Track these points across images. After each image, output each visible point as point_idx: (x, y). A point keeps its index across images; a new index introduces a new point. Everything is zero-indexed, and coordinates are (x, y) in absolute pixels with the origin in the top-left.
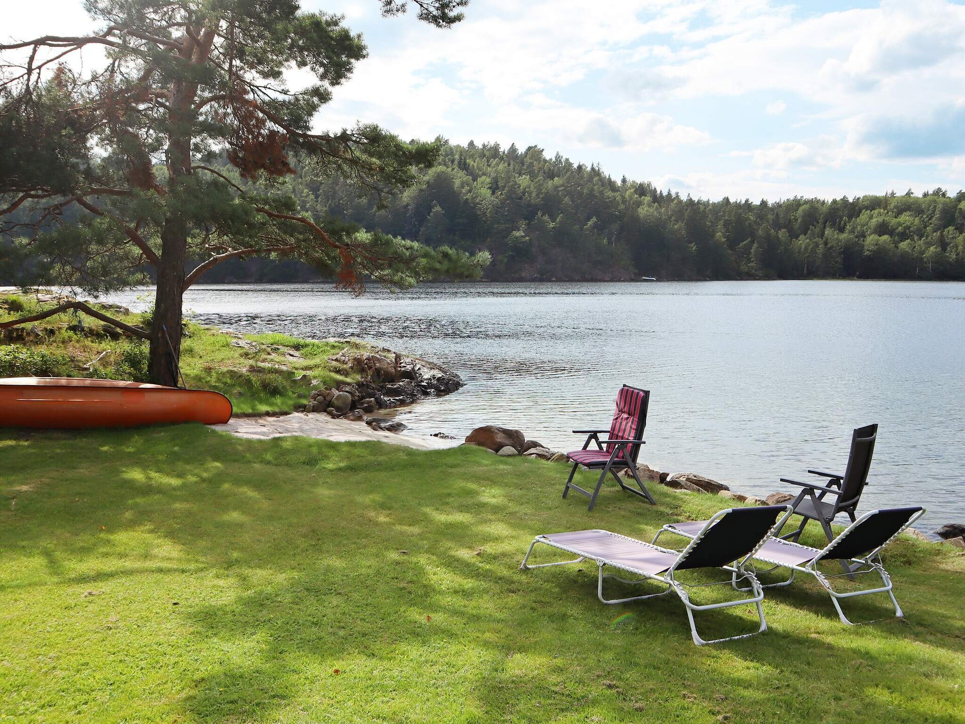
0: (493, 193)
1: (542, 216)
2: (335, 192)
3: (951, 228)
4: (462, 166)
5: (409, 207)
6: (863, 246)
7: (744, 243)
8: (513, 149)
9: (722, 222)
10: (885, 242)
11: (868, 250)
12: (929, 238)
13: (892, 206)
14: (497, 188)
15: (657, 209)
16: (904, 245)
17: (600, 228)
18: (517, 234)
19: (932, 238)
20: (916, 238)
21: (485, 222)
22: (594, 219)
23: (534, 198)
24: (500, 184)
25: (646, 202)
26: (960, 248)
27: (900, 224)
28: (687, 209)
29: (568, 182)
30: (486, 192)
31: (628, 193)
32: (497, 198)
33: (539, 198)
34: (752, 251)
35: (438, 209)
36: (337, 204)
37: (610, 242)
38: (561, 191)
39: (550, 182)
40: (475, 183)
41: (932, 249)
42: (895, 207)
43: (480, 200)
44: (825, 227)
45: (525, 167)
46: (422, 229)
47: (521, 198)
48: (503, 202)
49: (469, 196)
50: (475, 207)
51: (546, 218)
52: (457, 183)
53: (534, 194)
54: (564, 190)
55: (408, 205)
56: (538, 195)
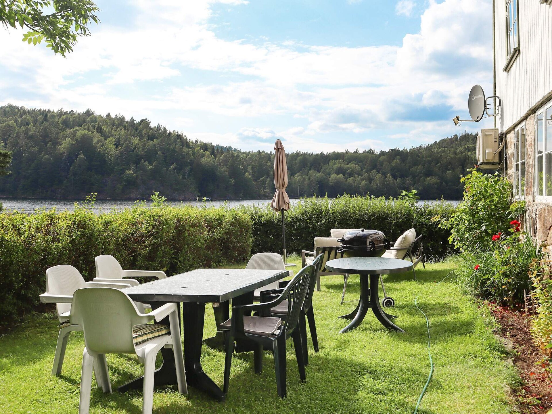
0: (117, 147)
1: (144, 162)
2: (18, 143)
3: (374, 171)
4: (99, 130)
5: (64, 154)
6: (329, 180)
7: (262, 178)
8: (132, 121)
9: (251, 166)
10: (340, 178)
11: (332, 182)
12: (363, 176)
13: (346, 157)
14: (119, 144)
15: (213, 159)
16: (350, 180)
17: (178, 169)
18: (128, 172)
19: (364, 176)
20: (356, 176)
21: (110, 164)
22: (175, 165)
23: (140, 151)
24: (121, 142)
25: (206, 155)
26: (378, 181)
27: (348, 168)
28: (230, 159)
29: (161, 143)
30: (112, 147)
31: (196, 149)
32: (118, 150)
33: (143, 151)
34: (267, 183)
35: (82, 156)
36: (18, 150)
37: (184, 178)
38: (157, 147)
39: (151, 142)
40: (106, 141)
41: (364, 182)
42: (348, 159)
43: (108, 152)
44: (310, 169)
45: (137, 133)
46: (72, 168)
47: (133, 151)
48: (122, 153)
49: (101, 149)
50: (105, 155)
51: (146, 163)
52: (95, 140)
53: (141, 149)
54: (159, 147)
55: (63, 153)
56: (143, 149)
